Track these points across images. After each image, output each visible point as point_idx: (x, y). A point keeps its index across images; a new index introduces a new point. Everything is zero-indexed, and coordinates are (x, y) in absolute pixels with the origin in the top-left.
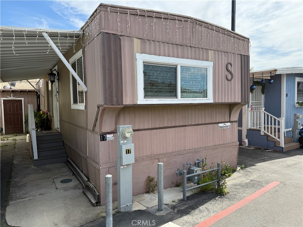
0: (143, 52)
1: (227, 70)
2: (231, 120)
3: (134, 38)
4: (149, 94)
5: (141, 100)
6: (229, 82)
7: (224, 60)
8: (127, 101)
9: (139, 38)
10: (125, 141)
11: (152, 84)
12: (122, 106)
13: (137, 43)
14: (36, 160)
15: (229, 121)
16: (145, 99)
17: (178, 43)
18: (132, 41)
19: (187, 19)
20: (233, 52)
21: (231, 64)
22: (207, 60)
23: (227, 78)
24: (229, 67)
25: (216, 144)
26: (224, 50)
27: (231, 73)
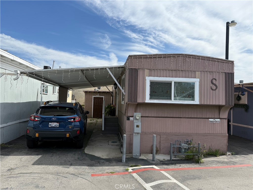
0: (150, 76)
1: (212, 83)
2: (220, 117)
3: (145, 69)
4: (152, 97)
5: (148, 100)
6: (214, 91)
7: (210, 77)
8: (140, 101)
9: (148, 69)
10: (137, 121)
11: (155, 92)
12: (137, 103)
13: (147, 71)
14: (103, 131)
15: (218, 117)
16: (150, 100)
17: (173, 69)
18: (144, 71)
19: (179, 56)
20: (218, 71)
21: (215, 79)
22: (195, 77)
23: (211, 89)
24: (214, 81)
25: (206, 132)
26: (209, 70)
27: (215, 85)
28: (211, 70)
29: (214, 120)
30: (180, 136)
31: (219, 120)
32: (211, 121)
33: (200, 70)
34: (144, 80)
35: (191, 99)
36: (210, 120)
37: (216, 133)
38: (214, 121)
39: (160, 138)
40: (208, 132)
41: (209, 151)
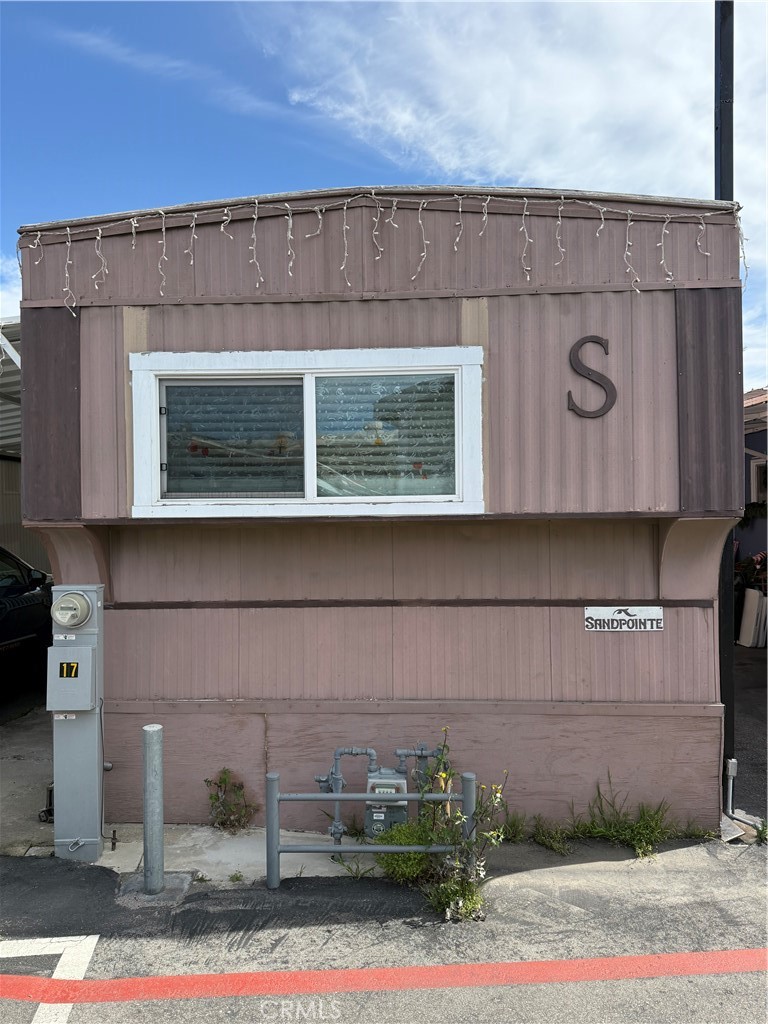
0: (157, 345)
1: (578, 368)
3: (125, 308)
5: (148, 500)
6: (591, 425)
7: (560, 329)
9: (144, 306)
10: (74, 638)
12: (80, 525)
13: (134, 321)
15: (651, 596)
16: (166, 501)
18: (118, 318)
20: (618, 284)
21: (601, 342)
24: (591, 357)
25: (569, 693)
27: (601, 381)
28: (569, 284)
29: (623, 616)
30: (391, 718)
32: (601, 623)
33: (490, 288)
34: (120, 377)
36: (591, 612)
37: (639, 697)
38: (620, 622)
39: (266, 730)
40: (582, 695)
41: (596, 811)
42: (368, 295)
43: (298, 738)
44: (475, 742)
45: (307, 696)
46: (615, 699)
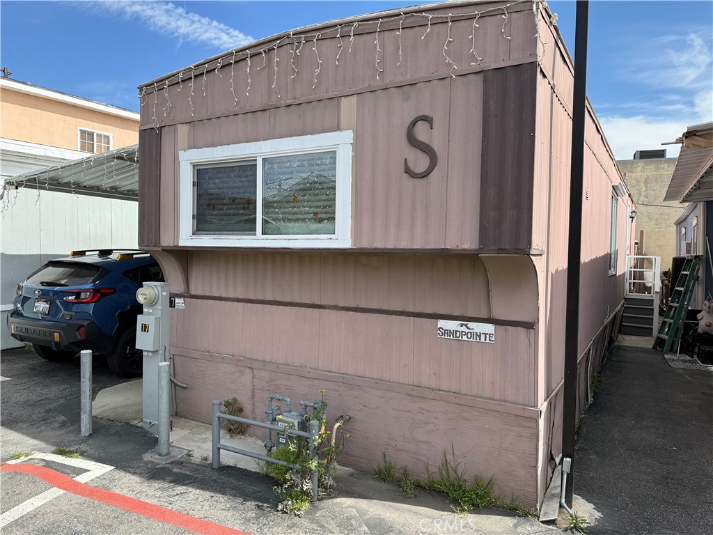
1: (413, 141)
2: (498, 314)
3: (179, 125)
4: (206, 226)
5: (187, 237)
6: (419, 182)
7: (403, 111)
8: (166, 239)
9: (187, 123)
10: (151, 311)
12: (160, 249)
13: (183, 130)
15: (485, 316)
16: (194, 237)
18: (175, 131)
21: (428, 120)
23: (408, 171)
24: (422, 132)
25: (425, 383)
26: (400, 80)
27: (427, 149)
28: (409, 78)
29: (464, 328)
30: (316, 382)
31: (489, 328)
32: (448, 332)
33: (358, 88)
34: (176, 166)
35: (325, 224)
36: (442, 324)
37: (474, 393)
38: (462, 333)
39: (253, 377)
40: (434, 384)
41: (444, 473)
42: (289, 102)
43: (269, 386)
44: (365, 406)
45: (273, 361)
46: (457, 391)
